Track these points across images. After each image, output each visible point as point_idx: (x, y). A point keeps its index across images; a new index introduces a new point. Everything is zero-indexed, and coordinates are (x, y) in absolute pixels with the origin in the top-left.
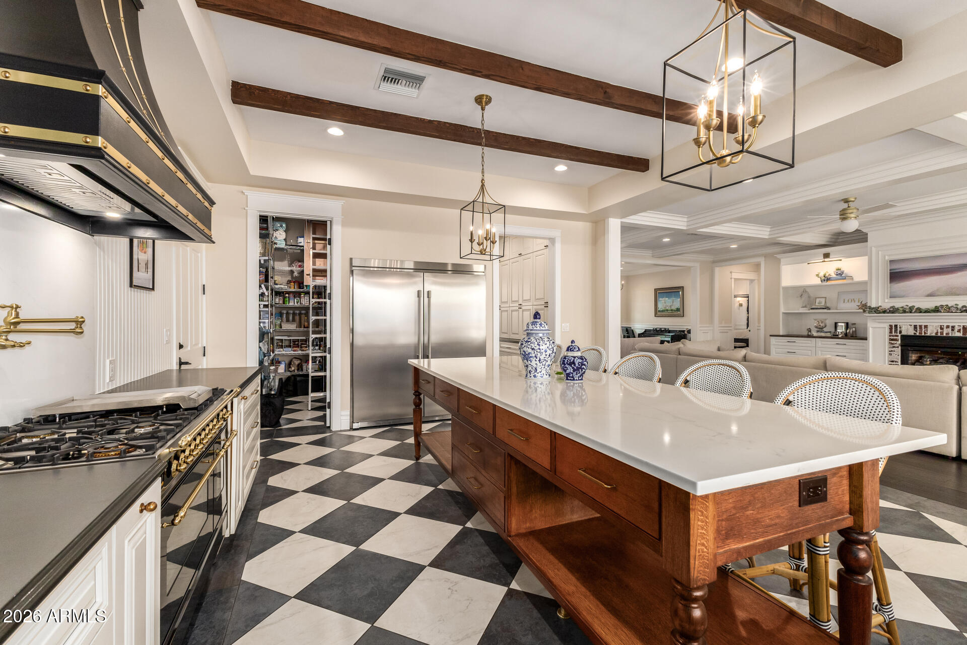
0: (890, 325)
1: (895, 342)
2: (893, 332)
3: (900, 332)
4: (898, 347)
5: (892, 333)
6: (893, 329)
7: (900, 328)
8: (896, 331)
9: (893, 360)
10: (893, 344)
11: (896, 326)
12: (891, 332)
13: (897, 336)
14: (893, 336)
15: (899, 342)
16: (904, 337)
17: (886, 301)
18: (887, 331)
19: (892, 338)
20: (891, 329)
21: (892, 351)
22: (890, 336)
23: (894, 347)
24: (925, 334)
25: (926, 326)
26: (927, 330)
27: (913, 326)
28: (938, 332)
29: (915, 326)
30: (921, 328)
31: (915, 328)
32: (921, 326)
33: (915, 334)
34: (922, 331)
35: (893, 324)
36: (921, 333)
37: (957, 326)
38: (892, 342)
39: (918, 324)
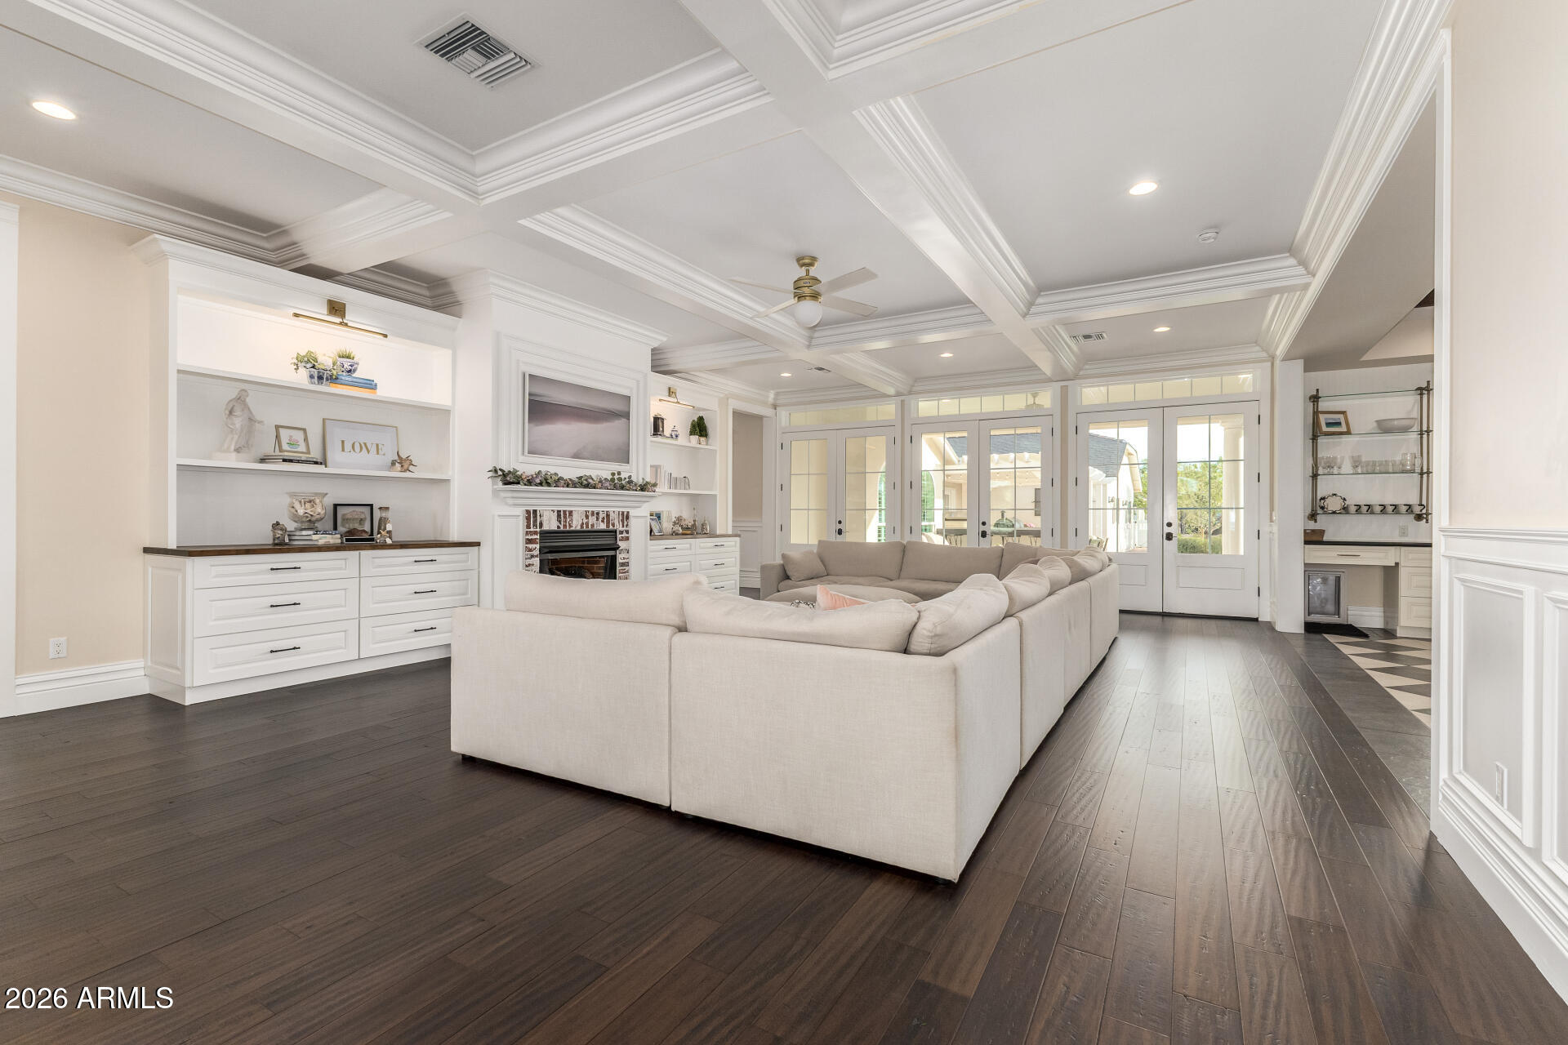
0: (528, 512)
1: (534, 546)
2: (532, 526)
3: (541, 525)
4: (537, 556)
5: (530, 528)
6: (532, 516)
7: (540, 516)
8: (535, 525)
10: (530, 550)
11: (535, 511)
12: (528, 527)
13: (536, 533)
14: (532, 533)
15: (538, 546)
16: (545, 535)
17: (521, 458)
18: (522, 522)
19: (530, 537)
20: (528, 519)
21: (529, 565)
22: (527, 533)
23: (532, 556)
24: (570, 526)
25: (571, 513)
26: (572, 520)
27: (556, 512)
28: (583, 524)
29: (559, 512)
30: (565, 517)
31: (559, 516)
32: (565, 512)
33: (558, 527)
34: (566, 522)
35: (531, 509)
36: (565, 526)
37: (601, 513)
38: (530, 546)
39: (562, 509)
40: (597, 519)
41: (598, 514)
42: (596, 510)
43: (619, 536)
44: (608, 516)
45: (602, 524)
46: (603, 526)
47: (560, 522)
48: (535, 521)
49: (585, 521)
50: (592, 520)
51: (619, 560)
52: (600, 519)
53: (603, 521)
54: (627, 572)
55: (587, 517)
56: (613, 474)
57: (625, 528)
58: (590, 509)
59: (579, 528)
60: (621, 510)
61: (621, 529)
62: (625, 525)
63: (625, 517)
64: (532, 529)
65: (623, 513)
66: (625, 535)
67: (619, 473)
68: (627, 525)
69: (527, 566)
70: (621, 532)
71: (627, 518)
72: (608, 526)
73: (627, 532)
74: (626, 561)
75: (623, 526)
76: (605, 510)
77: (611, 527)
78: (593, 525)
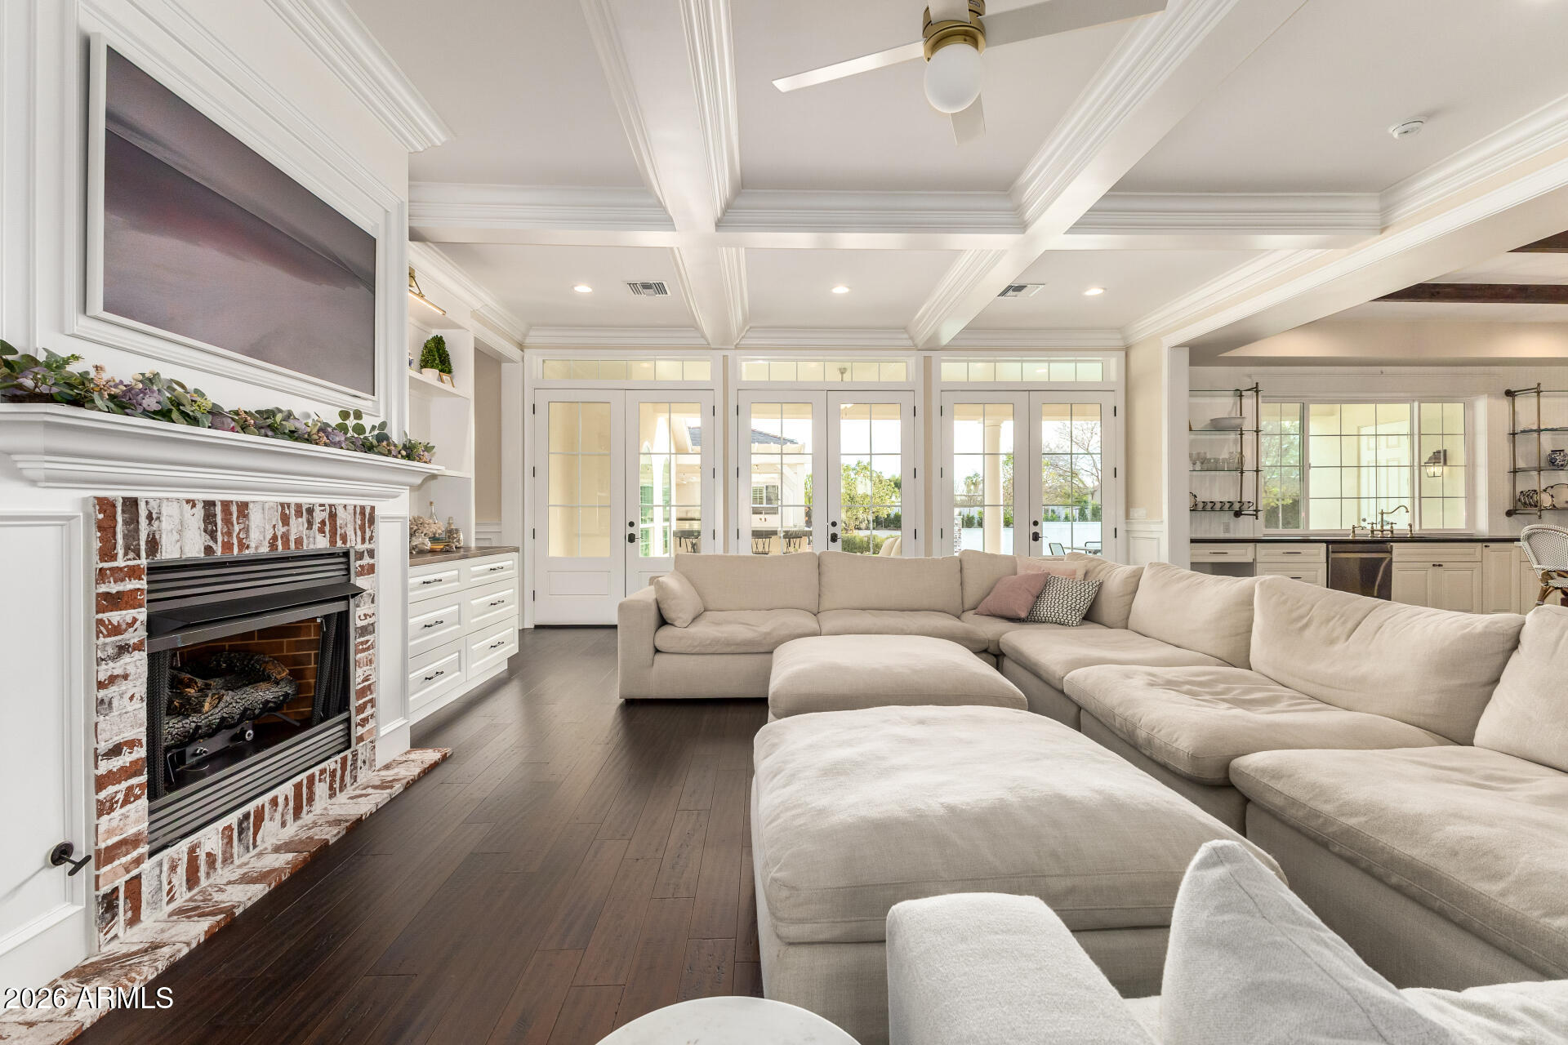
0: (106, 505)
1: (127, 615)
2: (120, 551)
3: (153, 545)
4: (138, 647)
5: (114, 558)
6: (118, 521)
7: (150, 517)
8: (132, 548)
9: (117, 739)
10: (116, 630)
11: (131, 503)
12: (107, 553)
13: (134, 573)
14: (119, 574)
15: (142, 614)
16: (165, 577)
18: (82, 541)
19: (113, 588)
20: (106, 529)
21: (112, 679)
22: (102, 575)
23: (123, 649)
24: (242, 546)
25: (243, 507)
26: (247, 530)
27: (200, 506)
28: (275, 538)
29: (209, 505)
30: (227, 521)
31: (209, 518)
32: (226, 505)
33: (208, 550)
34: (229, 534)
35: (117, 494)
36: (227, 546)
37: (317, 509)
38: (115, 617)
39: (217, 496)
40: (310, 524)
41: (310, 511)
42: (306, 500)
43: (355, 564)
44: (333, 516)
45: (319, 537)
46: (321, 543)
47: (212, 535)
48: (132, 534)
49: (281, 530)
50: (297, 527)
51: (357, 620)
52: (316, 526)
53: (322, 531)
54: (372, 647)
55: (285, 520)
56: (345, 415)
57: (367, 546)
58: (293, 500)
59: (265, 549)
60: (360, 502)
61: (360, 547)
62: (367, 537)
63: (367, 519)
64: (120, 562)
65: (363, 508)
66: (367, 560)
67: (358, 415)
68: (371, 538)
69: (101, 685)
70: (360, 556)
71: (372, 521)
72: (333, 542)
73: (371, 554)
74: (369, 621)
75: (363, 541)
76: (327, 501)
77: (339, 543)
78: (299, 541)
